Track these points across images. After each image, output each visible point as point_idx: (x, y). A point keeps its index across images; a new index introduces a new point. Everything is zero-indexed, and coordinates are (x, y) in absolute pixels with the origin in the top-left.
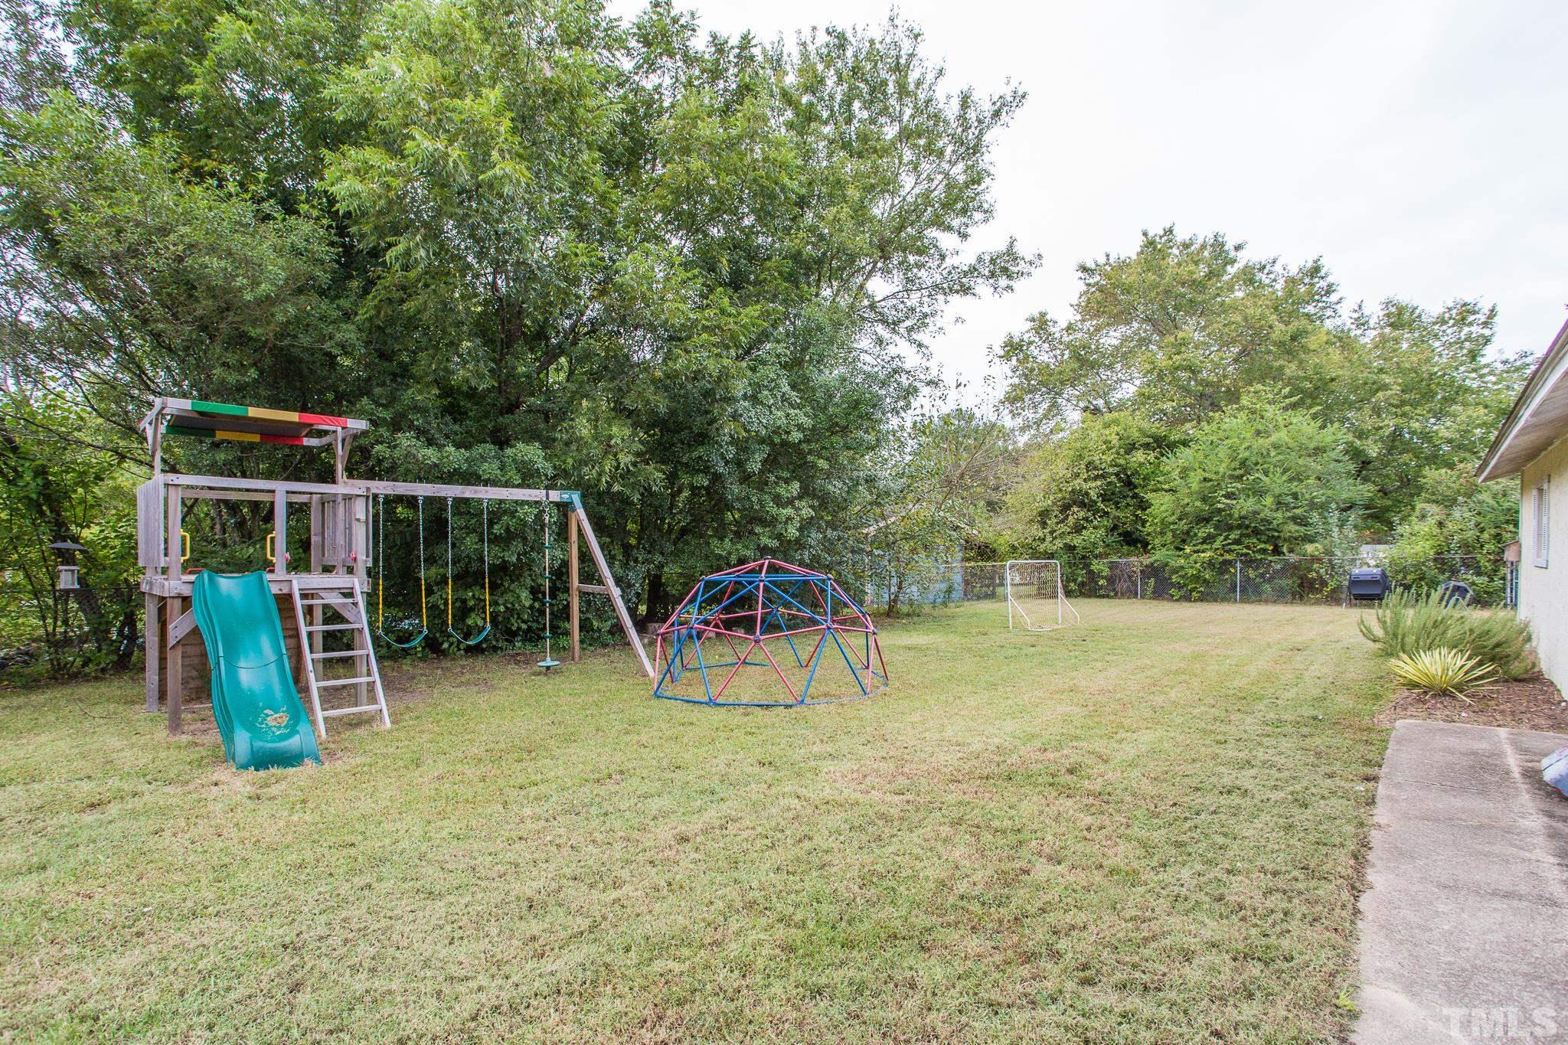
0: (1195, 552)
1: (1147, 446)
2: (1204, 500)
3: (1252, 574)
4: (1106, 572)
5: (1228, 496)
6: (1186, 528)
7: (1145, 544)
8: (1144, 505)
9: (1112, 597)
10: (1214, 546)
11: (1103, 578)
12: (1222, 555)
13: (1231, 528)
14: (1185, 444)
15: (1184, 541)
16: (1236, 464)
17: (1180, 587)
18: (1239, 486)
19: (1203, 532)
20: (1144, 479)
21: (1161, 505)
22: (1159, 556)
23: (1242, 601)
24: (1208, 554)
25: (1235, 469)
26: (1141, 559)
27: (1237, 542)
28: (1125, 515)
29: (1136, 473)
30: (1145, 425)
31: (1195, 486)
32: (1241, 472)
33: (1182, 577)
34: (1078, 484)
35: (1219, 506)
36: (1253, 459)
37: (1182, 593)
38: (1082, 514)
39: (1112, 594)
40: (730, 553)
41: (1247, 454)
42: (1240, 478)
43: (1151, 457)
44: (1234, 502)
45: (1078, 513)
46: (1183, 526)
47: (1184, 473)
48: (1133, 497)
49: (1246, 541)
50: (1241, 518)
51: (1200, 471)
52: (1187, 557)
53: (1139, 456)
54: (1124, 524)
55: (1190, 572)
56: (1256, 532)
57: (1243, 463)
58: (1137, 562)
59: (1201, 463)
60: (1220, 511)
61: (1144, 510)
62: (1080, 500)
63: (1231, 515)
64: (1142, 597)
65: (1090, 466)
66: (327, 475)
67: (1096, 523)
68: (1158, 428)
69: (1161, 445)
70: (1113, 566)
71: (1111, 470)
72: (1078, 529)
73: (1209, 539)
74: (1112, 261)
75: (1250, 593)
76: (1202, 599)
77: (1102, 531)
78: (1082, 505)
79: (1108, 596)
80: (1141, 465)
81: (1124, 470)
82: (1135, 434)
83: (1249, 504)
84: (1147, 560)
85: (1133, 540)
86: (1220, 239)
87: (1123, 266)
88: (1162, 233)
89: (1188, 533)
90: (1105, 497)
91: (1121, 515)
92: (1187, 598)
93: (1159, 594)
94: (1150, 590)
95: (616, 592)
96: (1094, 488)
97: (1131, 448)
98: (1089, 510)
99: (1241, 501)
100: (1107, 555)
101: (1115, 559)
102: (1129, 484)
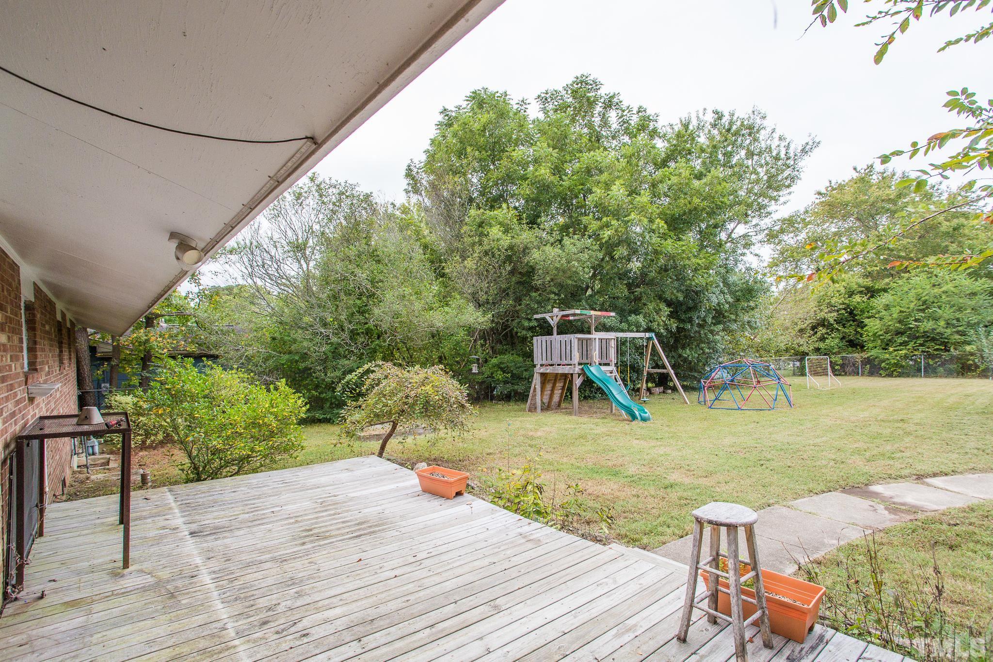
0: (895, 351)
1: (861, 292)
2: (900, 322)
3: (931, 362)
4: (840, 362)
5: (916, 320)
6: (890, 338)
7: (862, 347)
8: (862, 325)
9: (843, 375)
10: (908, 347)
11: (837, 365)
12: (912, 352)
13: (917, 338)
14: (885, 290)
15: (887, 345)
16: (921, 303)
17: (885, 369)
18: (923, 315)
19: (900, 340)
20: (861, 311)
21: (873, 326)
22: (873, 353)
23: (925, 377)
24: (904, 352)
25: (920, 306)
26: (861, 355)
27: (921, 345)
28: (850, 331)
29: (855, 308)
30: (861, 281)
31: (895, 316)
32: (924, 307)
33: (887, 364)
34: (822, 315)
35: (911, 326)
36: (931, 300)
37: (887, 372)
38: (824, 331)
39: (843, 374)
40: (689, 356)
41: (927, 298)
42: (923, 311)
43: (865, 299)
44: (920, 324)
45: (822, 331)
46: (888, 336)
47: (887, 307)
48: (854, 321)
49: (927, 344)
50: (924, 332)
51: (898, 307)
52: (890, 353)
53: (857, 298)
54: (850, 336)
55: (893, 361)
56: (933, 340)
57: (925, 302)
58: (857, 356)
59: (899, 303)
60: (910, 329)
61: (862, 328)
62: (823, 323)
63: (918, 331)
64: (862, 375)
65: (830, 305)
66: (589, 333)
67: (833, 335)
68: (868, 282)
69: (871, 292)
70: (843, 358)
71: (841, 307)
72: (823, 339)
73: (905, 344)
74: (832, 185)
75: (930, 372)
76: (900, 375)
77: (837, 341)
78: (823, 326)
79: (840, 375)
80: (858, 303)
81: (848, 306)
82: (855, 287)
83: (929, 325)
84: (865, 355)
85: (855, 344)
86: (906, 174)
87: (841, 187)
88: (866, 167)
89: (890, 340)
90: (838, 322)
91: (847, 331)
92: (890, 375)
93: (871, 374)
94: (866, 372)
95: (672, 372)
96: (832, 317)
97: (851, 294)
98: (827, 329)
99: (925, 323)
100: (839, 353)
101: (844, 355)
102: (851, 313)
